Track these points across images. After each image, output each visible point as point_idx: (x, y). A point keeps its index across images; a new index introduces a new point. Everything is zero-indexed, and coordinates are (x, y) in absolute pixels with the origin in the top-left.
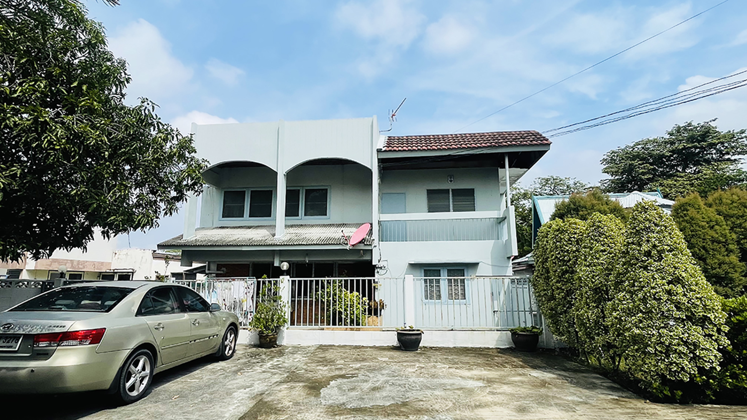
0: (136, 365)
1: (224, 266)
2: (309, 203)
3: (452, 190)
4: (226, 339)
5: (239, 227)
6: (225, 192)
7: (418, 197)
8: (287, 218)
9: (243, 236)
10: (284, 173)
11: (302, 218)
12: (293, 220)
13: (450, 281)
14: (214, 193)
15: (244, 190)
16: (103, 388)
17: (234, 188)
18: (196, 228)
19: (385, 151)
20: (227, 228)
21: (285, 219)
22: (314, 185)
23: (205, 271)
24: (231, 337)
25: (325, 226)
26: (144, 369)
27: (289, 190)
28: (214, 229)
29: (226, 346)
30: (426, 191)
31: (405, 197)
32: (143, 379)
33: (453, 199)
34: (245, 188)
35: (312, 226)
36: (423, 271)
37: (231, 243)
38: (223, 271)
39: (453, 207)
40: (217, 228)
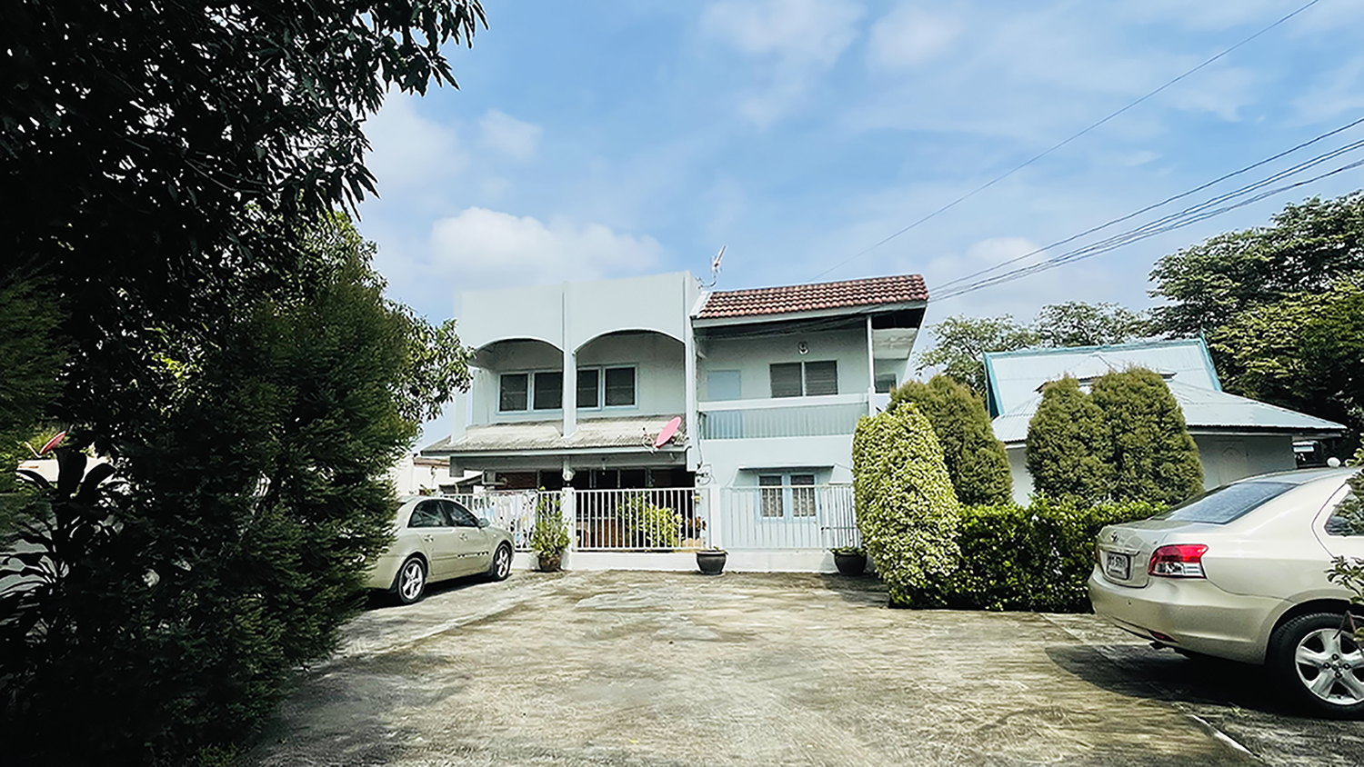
0: (410, 571)
1: (504, 475)
2: (612, 388)
3: (806, 363)
4: (499, 558)
5: (522, 423)
6: (502, 376)
7: (757, 375)
8: (579, 409)
9: (525, 436)
10: (573, 352)
11: (602, 409)
12: (588, 412)
13: (795, 490)
14: (489, 379)
15: (526, 372)
16: (385, 587)
17: (513, 371)
18: (467, 425)
19: (701, 318)
20: (506, 424)
21: (577, 411)
22: (619, 363)
23: (480, 482)
24: (504, 557)
25: (632, 419)
26: (417, 576)
27: (583, 372)
28: (489, 427)
29: (498, 566)
30: (769, 366)
31: (740, 377)
32: (417, 584)
33: (807, 376)
34: (527, 370)
35: (615, 419)
36: (758, 478)
37: (509, 447)
38: (504, 482)
39: (808, 388)
40: (493, 425)
